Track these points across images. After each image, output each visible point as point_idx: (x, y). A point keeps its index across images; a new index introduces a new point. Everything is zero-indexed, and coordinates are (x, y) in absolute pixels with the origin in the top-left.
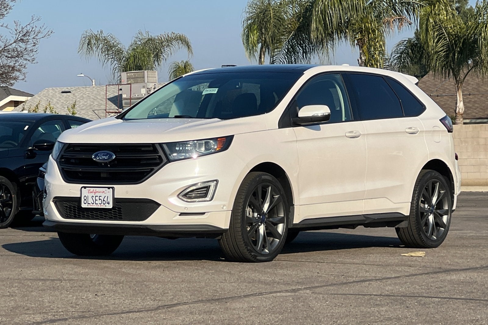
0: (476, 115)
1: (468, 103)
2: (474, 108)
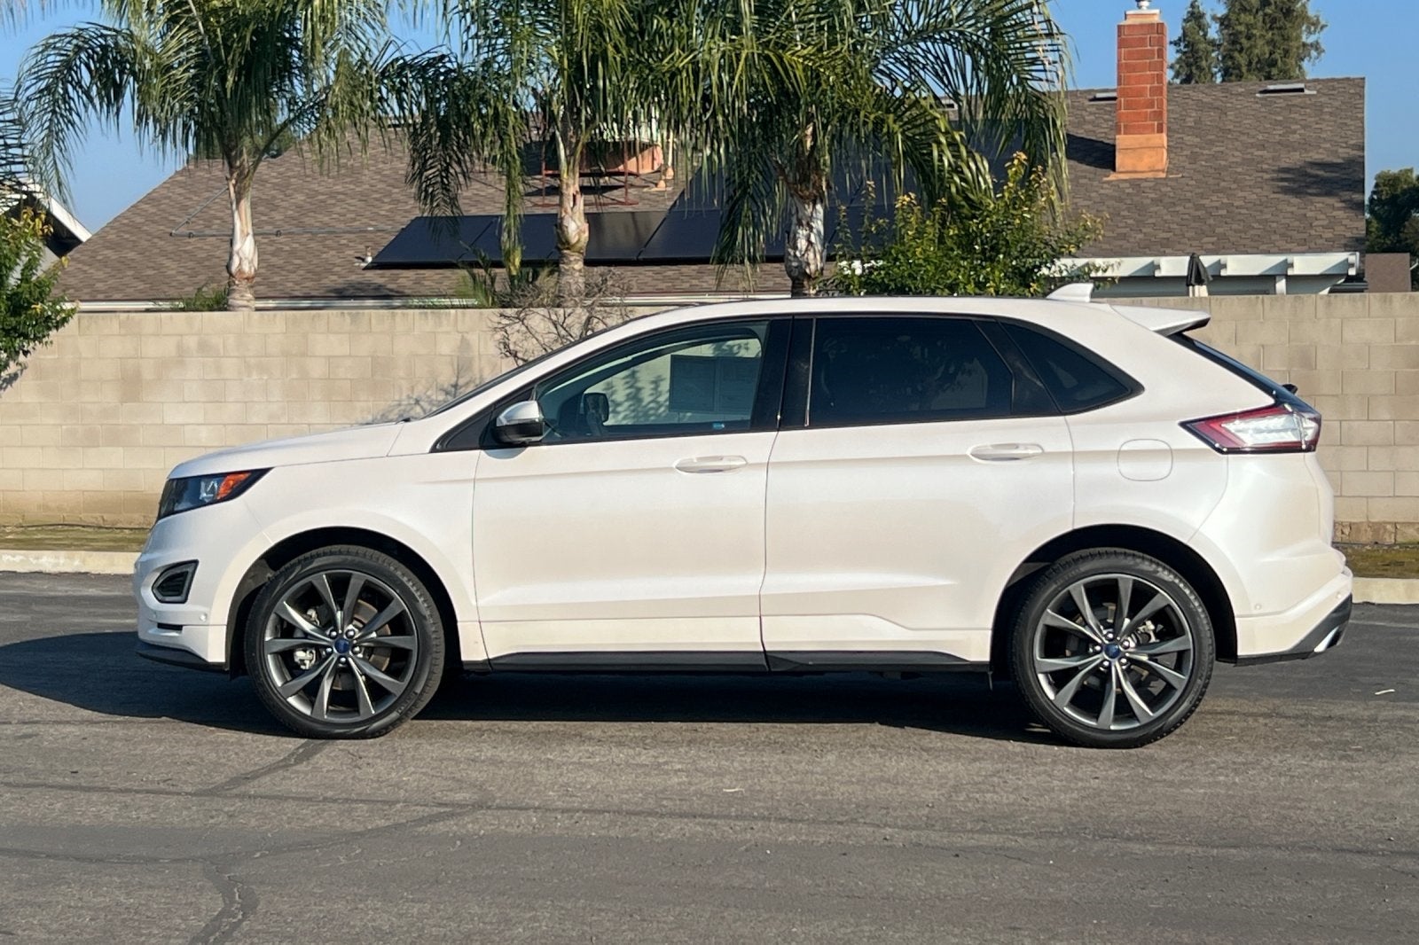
0: (297, 287)
1: (273, 254)
2: (291, 267)
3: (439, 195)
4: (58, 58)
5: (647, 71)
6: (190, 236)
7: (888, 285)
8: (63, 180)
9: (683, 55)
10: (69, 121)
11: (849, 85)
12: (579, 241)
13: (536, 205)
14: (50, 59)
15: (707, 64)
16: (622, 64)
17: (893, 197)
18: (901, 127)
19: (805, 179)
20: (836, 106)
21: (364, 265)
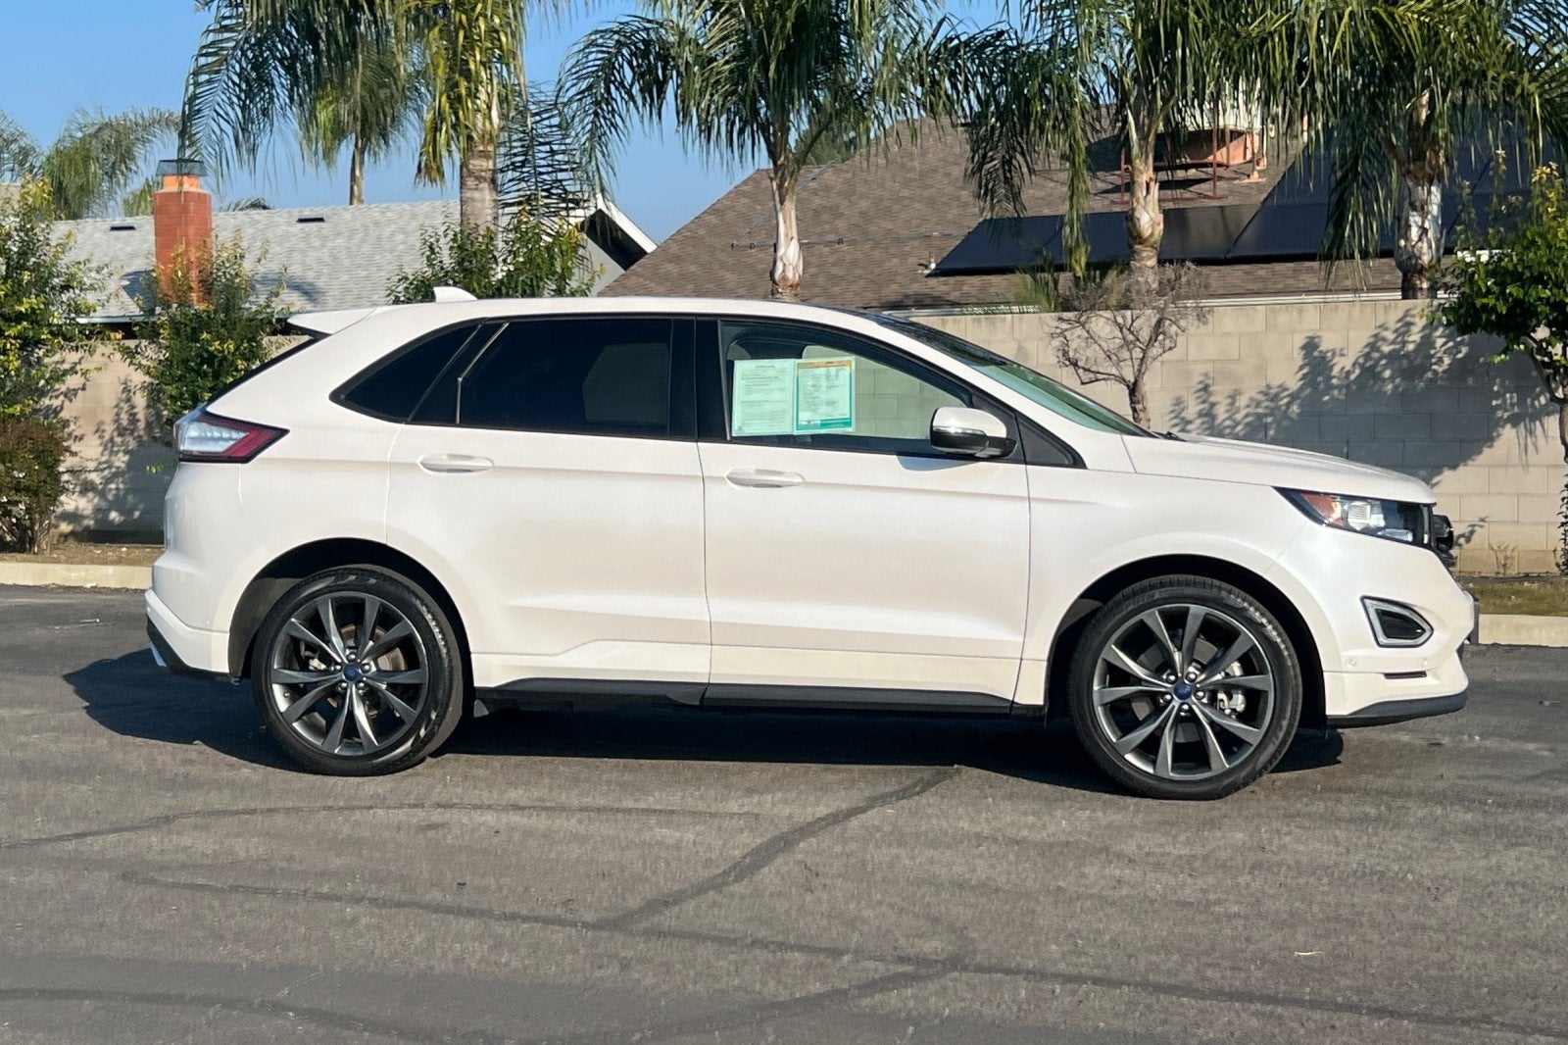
0: (857, 297)
1: (834, 264)
2: (851, 277)
3: (1001, 191)
4: (600, 56)
5: (1233, 39)
6: (751, 247)
7: (1523, 273)
8: (607, 187)
9: (1276, 17)
10: (612, 124)
11: (1474, 43)
12: (1152, 234)
13: (1113, 202)
14: (591, 57)
15: (1304, 27)
16: (1204, 30)
17: (1527, 172)
18: (1538, 87)
19: (1420, 157)
20: (1459, 69)
21: (927, 272)
